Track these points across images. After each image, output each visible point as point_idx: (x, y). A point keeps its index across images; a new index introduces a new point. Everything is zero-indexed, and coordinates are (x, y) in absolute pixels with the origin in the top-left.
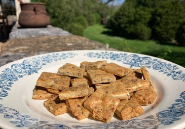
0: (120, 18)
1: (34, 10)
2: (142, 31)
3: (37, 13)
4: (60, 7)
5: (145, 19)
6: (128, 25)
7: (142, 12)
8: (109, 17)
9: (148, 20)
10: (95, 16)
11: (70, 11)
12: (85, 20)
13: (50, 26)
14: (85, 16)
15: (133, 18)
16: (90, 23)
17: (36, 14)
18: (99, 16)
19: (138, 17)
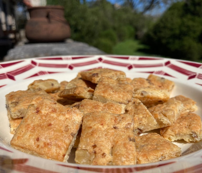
0: (160, 32)
1: (48, 16)
2: (190, 48)
3: (52, 20)
4: (84, 18)
5: (194, 32)
6: (171, 40)
7: (190, 23)
8: (145, 31)
9: (198, 33)
10: (127, 30)
11: (97, 23)
12: (114, 34)
13: (69, 41)
14: (114, 29)
15: (177, 32)
16: (121, 37)
17: (50, 22)
18: (132, 29)
19: (184, 29)
